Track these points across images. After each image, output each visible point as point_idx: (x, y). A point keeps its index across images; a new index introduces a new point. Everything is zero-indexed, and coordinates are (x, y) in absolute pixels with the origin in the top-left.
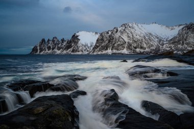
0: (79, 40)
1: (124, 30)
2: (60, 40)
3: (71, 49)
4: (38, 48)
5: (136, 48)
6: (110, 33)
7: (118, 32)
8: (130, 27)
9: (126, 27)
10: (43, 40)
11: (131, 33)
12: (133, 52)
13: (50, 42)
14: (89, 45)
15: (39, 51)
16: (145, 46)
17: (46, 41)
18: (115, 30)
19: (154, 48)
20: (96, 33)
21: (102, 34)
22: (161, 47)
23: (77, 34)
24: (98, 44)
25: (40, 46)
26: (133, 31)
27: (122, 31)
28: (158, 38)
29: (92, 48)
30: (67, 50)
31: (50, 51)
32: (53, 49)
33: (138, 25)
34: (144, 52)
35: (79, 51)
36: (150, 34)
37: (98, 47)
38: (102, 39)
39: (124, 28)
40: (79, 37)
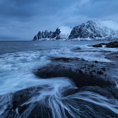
0: (60, 32)
1: (89, 25)
2: (49, 32)
3: (56, 38)
4: (37, 37)
5: (95, 36)
6: (79, 27)
7: (85, 27)
8: (93, 23)
9: (90, 23)
10: (40, 32)
11: (93, 27)
12: (94, 39)
13: (44, 34)
14: (66, 35)
15: (37, 39)
16: (102, 35)
17: (41, 33)
18: (83, 25)
19: (107, 37)
20: (71, 27)
21: (74, 28)
22: (112, 36)
23: (59, 28)
24: (71, 34)
25: (38, 36)
26: (94, 25)
27: (88, 25)
28: (111, 30)
29: (68, 37)
30: (53, 38)
31: (44, 39)
32: (45, 37)
33: (98, 22)
34: (101, 39)
35: (60, 39)
36: (106, 27)
37: (72, 36)
38: (74, 31)
39: (89, 24)
40: (60, 30)
